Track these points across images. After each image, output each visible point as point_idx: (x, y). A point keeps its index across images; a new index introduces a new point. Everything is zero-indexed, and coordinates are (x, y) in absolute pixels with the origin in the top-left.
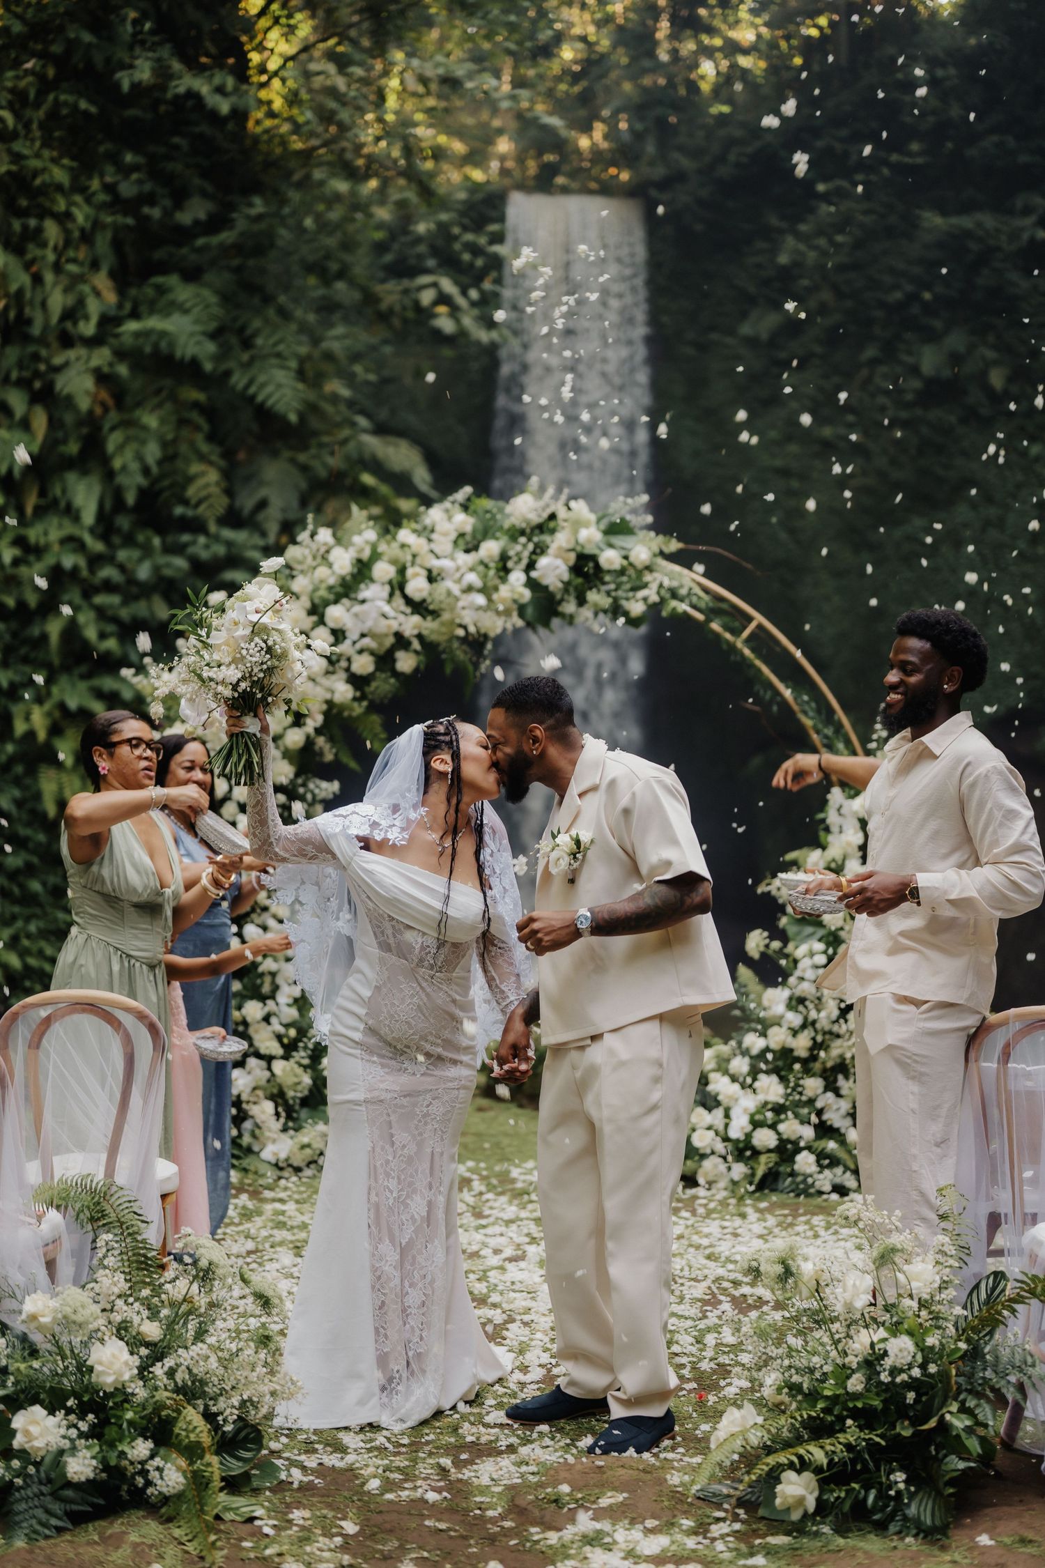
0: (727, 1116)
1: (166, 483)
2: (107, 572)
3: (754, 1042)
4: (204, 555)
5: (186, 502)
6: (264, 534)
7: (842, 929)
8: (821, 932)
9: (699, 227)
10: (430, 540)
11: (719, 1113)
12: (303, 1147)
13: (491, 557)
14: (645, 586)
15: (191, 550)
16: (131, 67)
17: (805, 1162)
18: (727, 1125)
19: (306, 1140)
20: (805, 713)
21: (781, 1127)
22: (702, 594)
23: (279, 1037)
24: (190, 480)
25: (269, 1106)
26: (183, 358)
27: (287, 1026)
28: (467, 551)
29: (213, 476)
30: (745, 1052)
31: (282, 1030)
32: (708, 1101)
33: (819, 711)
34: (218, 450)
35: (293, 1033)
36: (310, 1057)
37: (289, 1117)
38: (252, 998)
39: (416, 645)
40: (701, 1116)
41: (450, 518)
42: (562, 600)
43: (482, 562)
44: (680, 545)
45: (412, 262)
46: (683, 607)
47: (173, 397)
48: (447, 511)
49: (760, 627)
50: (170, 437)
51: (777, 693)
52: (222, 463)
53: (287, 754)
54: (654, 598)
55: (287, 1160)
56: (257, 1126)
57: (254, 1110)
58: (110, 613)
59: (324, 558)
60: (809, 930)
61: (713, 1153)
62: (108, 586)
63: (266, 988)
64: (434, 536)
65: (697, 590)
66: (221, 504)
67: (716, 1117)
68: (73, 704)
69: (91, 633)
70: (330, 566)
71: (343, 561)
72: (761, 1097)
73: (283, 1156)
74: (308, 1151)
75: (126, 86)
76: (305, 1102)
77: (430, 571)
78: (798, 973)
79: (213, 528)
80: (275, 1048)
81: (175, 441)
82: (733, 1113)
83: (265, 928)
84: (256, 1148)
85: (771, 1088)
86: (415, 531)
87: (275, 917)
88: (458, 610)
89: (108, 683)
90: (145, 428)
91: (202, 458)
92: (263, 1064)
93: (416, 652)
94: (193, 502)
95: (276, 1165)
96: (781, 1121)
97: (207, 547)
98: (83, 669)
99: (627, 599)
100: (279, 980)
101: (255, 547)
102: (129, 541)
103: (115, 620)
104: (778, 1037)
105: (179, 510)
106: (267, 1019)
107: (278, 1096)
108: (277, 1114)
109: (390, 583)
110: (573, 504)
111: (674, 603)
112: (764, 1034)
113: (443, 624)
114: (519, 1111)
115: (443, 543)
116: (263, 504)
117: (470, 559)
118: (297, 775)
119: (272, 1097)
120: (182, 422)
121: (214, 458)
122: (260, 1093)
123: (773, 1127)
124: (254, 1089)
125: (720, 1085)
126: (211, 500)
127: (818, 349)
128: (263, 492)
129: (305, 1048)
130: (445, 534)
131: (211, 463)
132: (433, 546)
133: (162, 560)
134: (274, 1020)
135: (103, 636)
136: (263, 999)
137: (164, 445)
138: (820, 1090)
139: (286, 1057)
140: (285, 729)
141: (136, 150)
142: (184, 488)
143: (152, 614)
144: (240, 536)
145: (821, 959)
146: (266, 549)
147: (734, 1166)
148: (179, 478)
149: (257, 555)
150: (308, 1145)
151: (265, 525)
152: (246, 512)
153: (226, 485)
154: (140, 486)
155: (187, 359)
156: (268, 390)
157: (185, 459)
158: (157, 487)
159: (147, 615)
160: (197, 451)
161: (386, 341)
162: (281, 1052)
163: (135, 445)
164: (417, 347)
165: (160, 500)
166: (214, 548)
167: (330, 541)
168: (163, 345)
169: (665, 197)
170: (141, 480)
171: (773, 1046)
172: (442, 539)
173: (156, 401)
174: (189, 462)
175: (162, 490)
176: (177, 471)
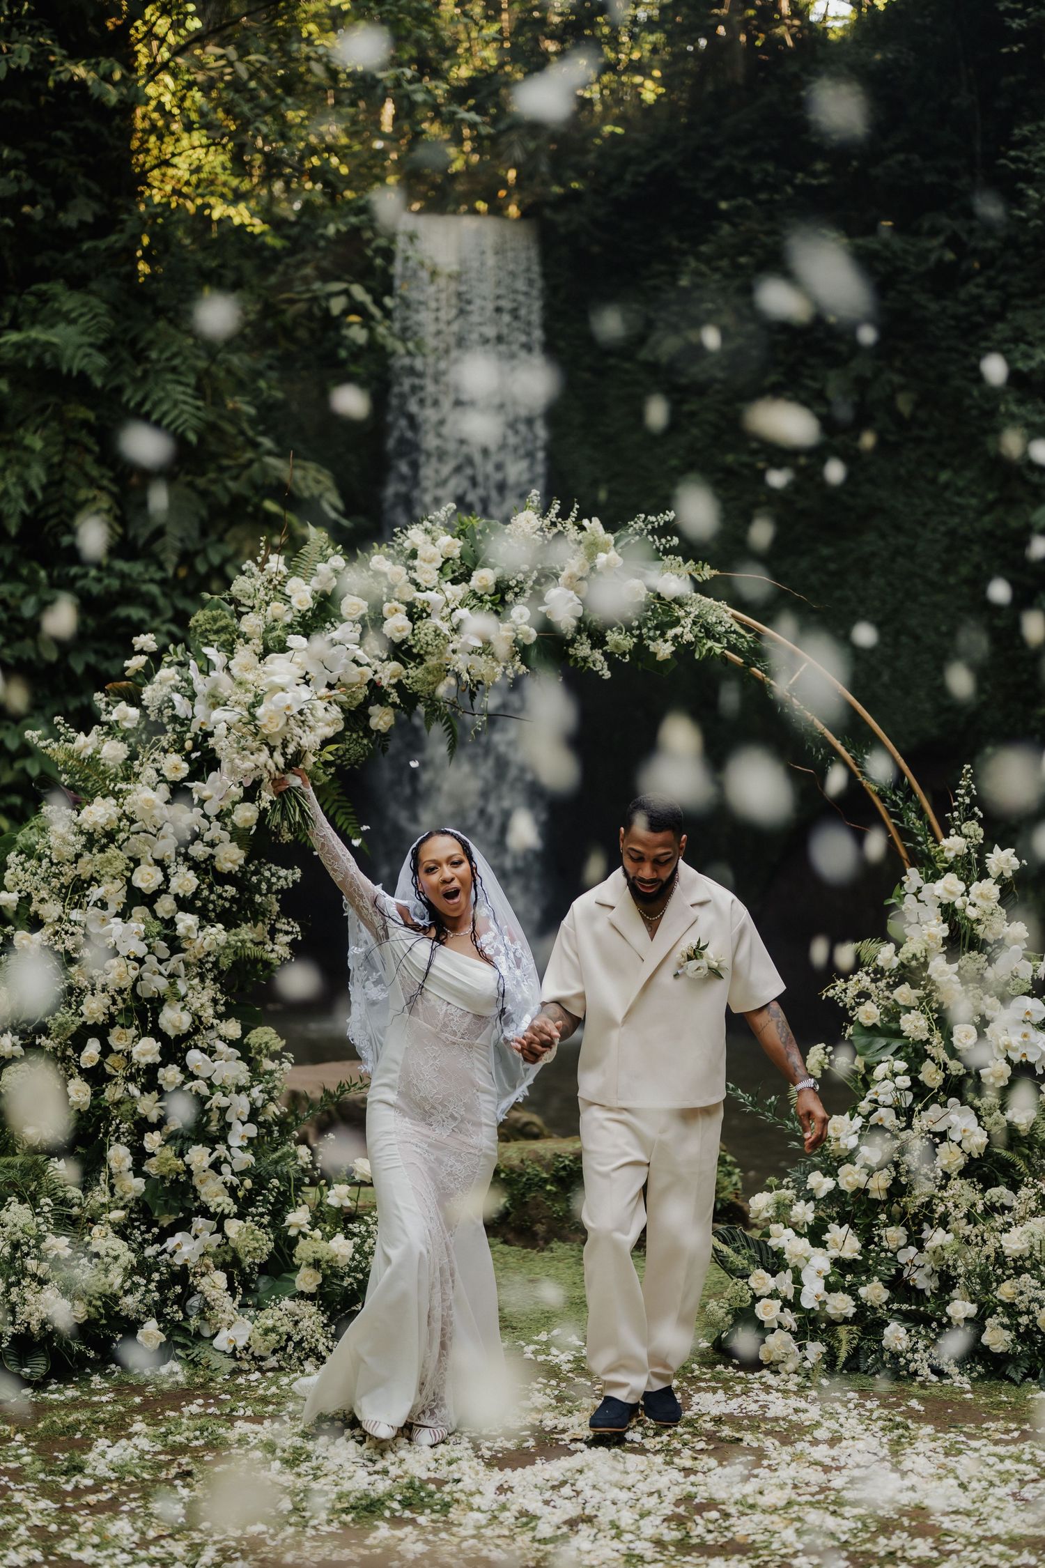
0: (797, 1281)
1: (51, 511)
3: (820, 1183)
4: (96, 589)
5: (75, 532)
6: (161, 567)
7: (928, 1042)
8: (895, 1044)
10: (410, 568)
11: (786, 1278)
12: (267, 1331)
13: (485, 587)
14: (676, 622)
15: (80, 584)
16: (9, 51)
17: (895, 1335)
18: (798, 1293)
19: (270, 1323)
21: (862, 1291)
22: (742, 632)
23: (232, 1191)
24: (79, 506)
25: (220, 1278)
26: (70, 371)
27: (241, 1174)
28: (455, 581)
29: (104, 502)
30: (809, 1196)
31: (236, 1181)
32: (775, 1262)
34: (110, 474)
35: (248, 1183)
36: (270, 1213)
37: (248, 1292)
38: (196, 1142)
39: (394, 697)
40: (761, 1280)
41: (434, 540)
42: (573, 641)
43: (474, 594)
44: (715, 572)
46: (718, 648)
47: (59, 416)
48: (427, 531)
50: (56, 459)
52: (115, 489)
53: (238, 835)
54: (689, 637)
55: (246, 1349)
56: (207, 1303)
57: (203, 1284)
59: (277, 589)
60: (882, 1041)
61: (781, 1326)
63: (214, 1127)
64: (416, 563)
65: (737, 627)
66: (114, 533)
67: (784, 1282)
70: (287, 599)
71: (302, 593)
72: (834, 1253)
73: (241, 1344)
74: (273, 1337)
75: (3, 72)
76: (264, 1269)
77: (410, 606)
78: (870, 1095)
79: (104, 559)
80: (226, 1204)
81: (60, 464)
82: (804, 1278)
83: (210, 1052)
84: (207, 1333)
85: (844, 1242)
86: (388, 557)
87: (222, 1038)
88: (448, 654)
90: (28, 450)
91: (92, 482)
92: (213, 1224)
93: (394, 705)
95: (233, 1355)
96: (863, 1284)
97: (99, 580)
99: (653, 639)
100: (230, 1117)
101: (152, 581)
102: (12, 574)
104: (850, 1178)
105: (66, 540)
106: (216, 1166)
107: (230, 1264)
108: (231, 1289)
109: (362, 620)
110: (585, 522)
111: (710, 643)
112: (831, 1172)
113: (428, 671)
114: (506, 1248)
115: (427, 572)
116: (158, 534)
117: (460, 590)
118: (248, 860)
119: (223, 1267)
120: (69, 443)
121: (105, 483)
122: (209, 1261)
123: (852, 1291)
124: (202, 1255)
125: (783, 1239)
128: (160, 520)
129: (266, 1201)
130: (430, 561)
131: (101, 488)
132: (414, 575)
133: (49, 594)
134: (225, 1169)
136: (211, 1142)
137: (50, 468)
138: (903, 1242)
139: (240, 1216)
140: (234, 803)
141: (13, 146)
142: (72, 516)
143: (39, 654)
144: (134, 568)
145: (904, 1081)
146: (162, 583)
147: (810, 1345)
148: (66, 504)
149: (154, 589)
150: (273, 1329)
151: (163, 557)
152: (141, 542)
153: (118, 512)
154: (23, 513)
155: (75, 373)
156: (165, 407)
157: (73, 484)
158: (42, 515)
159: (33, 656)
160: (86, 475)
161: (270, 367)
162: (235, 1208)
163: (17, 468)
164: (304, 373)
165: (46, 529)
166: (106, 581)
167: (284, 570)
168: (48, 357)
169: (560, 218)
170: (24, 506)
171: (843, 1186)
172: (425, 565)
173: (39, 420)
174: (78, 487)
175: (48, 518)
176: (63, 496)
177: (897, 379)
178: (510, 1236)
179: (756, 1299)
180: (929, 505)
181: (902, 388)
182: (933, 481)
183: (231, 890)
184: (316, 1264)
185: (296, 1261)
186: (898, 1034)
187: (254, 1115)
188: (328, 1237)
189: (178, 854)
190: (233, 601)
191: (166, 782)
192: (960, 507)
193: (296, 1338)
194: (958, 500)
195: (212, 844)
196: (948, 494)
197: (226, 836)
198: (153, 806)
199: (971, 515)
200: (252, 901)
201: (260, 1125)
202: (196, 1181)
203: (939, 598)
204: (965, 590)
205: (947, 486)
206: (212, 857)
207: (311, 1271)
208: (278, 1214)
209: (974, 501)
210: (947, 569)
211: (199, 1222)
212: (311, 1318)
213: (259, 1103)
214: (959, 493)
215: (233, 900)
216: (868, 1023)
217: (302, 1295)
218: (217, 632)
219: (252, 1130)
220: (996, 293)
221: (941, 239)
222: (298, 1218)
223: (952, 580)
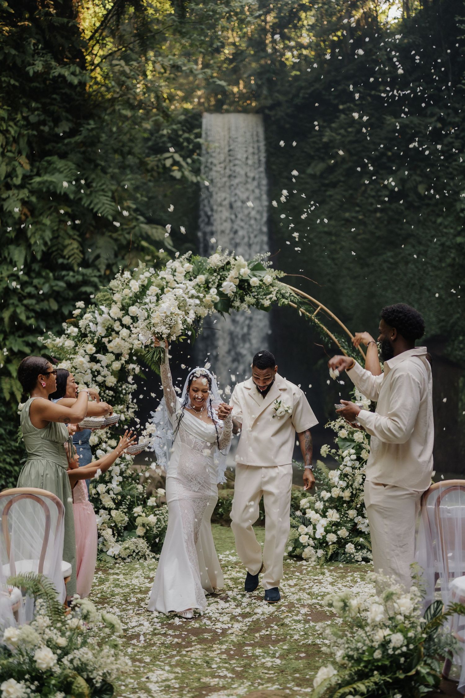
0: (314, 528)
1: (54, 249)
2: (29, 289)
3: (326, 495)
4: (72, 280)
5: (64, 257)
6: (99, 270)
7: (363, 443)
8: (353, 444)
9: (287, 126)
10: (174, 276)
11: (311, 527)
12: (126, 549)
13: (201, 282)
14: (270, 293)
15: (66, 278)
16: (34, 64)
17: (350, 548)
18: (314, 533)
19: (127, 546)
20: (343, 347)
21: (339, 532)
22: (295, 296)
23: (113, 500)
24: (65, 247)
25: (110, 531)
26: (60, 193)
27: (116, 494)
28: (191, 280)
29: (75, 245)
30: (322, 499)
31: (115, 497)
32: (307, 522)
33: (349, 346)
34: (77, 233)
35: (119, 497)
36: (128, 508)
37: (119, 535)
38: (101, 483)
40: (303, 529)
41: (183, 266)
42: (234, 300)
43: (197, 284)
44: (285, 274)
45: (161, 145)
46: (286, 302)
47: (56, 210)
48: (181, 262)
49: (322, 309)
50: (55, 228)
51: (331, 338)
52: (79, 239)
53: (113, 373)
54: (275, 298)
55: (119, 555)
56: (105, 540)
58: (31, 307)
59: (127, 284)
60: (348, 443)
61: (309, 545)
62: (30, 296)
63: (107, 478)
64: (176, 274)
65: (293, 294)
66: (79, 257)
67: (310, 529)
68: (16, 349)
69: (23, 317)
70: (130, 288)
71: (135, 286)
72: (329, 519)
73: (117, 553)
74: (128, 551)
75: (31, 73)
76: (126, 528)
78: (344, 463)
79: (76, 268)
80: (112, 505)
81: (57, 230)
82: (317, 527)
84: (105, 550)
85: (333, 515)
87: (109, 446)
89: (31, 339)
90: (44, 225)
91: (70, 237)
92: (107, 512)
94: (67, 257)
95: (114, 557)
96: (339, 530)
97: (74, 277)
98: (20, 333)
99: (263, 299)
100: (113, 474)
101: (95, 276)
102: (39, 275)
103: (33, 311)
104: (336, 492)
105: (60, 261)
106: (108, 492)
107: (114, 526)
108: (114, 534)
110: (237, 258)
111: (283, 300)
112: (329, 491)
114: (221, 527)
115: (180, 277)
116: (98, 257)
117: (192, 283)
118: (118, 382)
119: (111, 527)
120: (61, 221)
121: (76, 237)
122: (106, 525)
123: (335, 532)
124: (103, 523)
125: (311, 515)
126: (76, 255)
127: (342, 179)
128: (98, 251)
129: (125, 504)
130: (181, 273)
131: (74, 239)
132: (175, 278)
133: (53, 283)
134: (111, 492)
135: (28, 318)
136: (106, 483)
137: (53, 232)
138: (356, 515)
139: (117, 509)
140: (112, 362)
141: (37, 101)
142: (62, 251)
143: (50, 307)
144: (88, 271)
145: (354, 457)
146: (100, 277)
147: (318, 551)
148: (60, 246)
149: (96, 280)
150: (128, 548)
151: (99, 267)
152: (90, 261)
153: (81, 249)
154: (43, 251)
155: (62, 193)
156: (99, 206)
157: (62, 238)
158: (50, 251)
159: (48, 308)
160: (68, 234)
161: (150, 181)
162: (114, 506)
163: (40, 232)
164: (164, 183)
165: (52, 256)
166: (77, 277)
167: (130, 277)
168: (51, 187)
169: (272, 113)
170: (43, 248)
171: (334, 496)
172: (179, 275)
173: (49, 212)
174: (65, 239)
175: (53, 252)
176: (59, 243)
177: (418, 179)
178: (223, 523)
179: (300, 535)
180: (433, 232)
181: (420, 182)
182: (435, 222)
183: (111, 393)
184: (143, 525)
185: (136, 524)
186: (353, 441)
187: (121, 473)
188: (147, 516)
189: (93, 380)
190: (111, 289)
191: (87, 354)
192: (446, 233)
193: (137, 551)
194: (445, 230)
195: (105, 377)
196: (441, 228)
197: (109, 373)
198: (83, 363)
199: (451, 237)
200: (119, 397)
201: (124, 477)
202: (101, 497)
203: (438, 272)
204: (449, 269)
205: (440, 224)
206: (105, 381)
207: (142, 528)
208: (130, 508)
209: (452, 231)
210: (441, 261)
211: (102, 511)
212: (143, 544)
213: (124, 470)
214: (446, 227)
215: (112, 396)
216: (343, 437)
217: (139, 537)
218: (105, 300)
219: (121, 479)
220: (459, 141)
221: (435, 118)
222: (138, 510)
223: (443, 265)
